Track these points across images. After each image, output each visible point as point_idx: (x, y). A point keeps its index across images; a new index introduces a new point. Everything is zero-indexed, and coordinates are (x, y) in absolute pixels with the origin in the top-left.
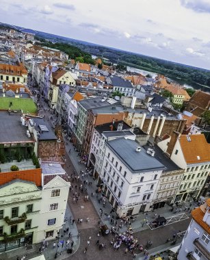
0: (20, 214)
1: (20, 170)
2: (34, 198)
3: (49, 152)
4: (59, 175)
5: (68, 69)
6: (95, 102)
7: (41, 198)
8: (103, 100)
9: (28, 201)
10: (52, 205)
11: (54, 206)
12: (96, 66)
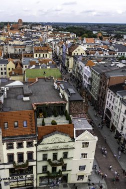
0: (59, 158)
1: (58, 124)
2: (69, 147)
3: (77, 110)
4: (88, 130)
5: (78, 44)
6: (105, 66)
7: (74, 148)
8: (112, 65)
9: (64, 149)
10: (82, 155)
11: (84, 155)
12: (98, 39)
